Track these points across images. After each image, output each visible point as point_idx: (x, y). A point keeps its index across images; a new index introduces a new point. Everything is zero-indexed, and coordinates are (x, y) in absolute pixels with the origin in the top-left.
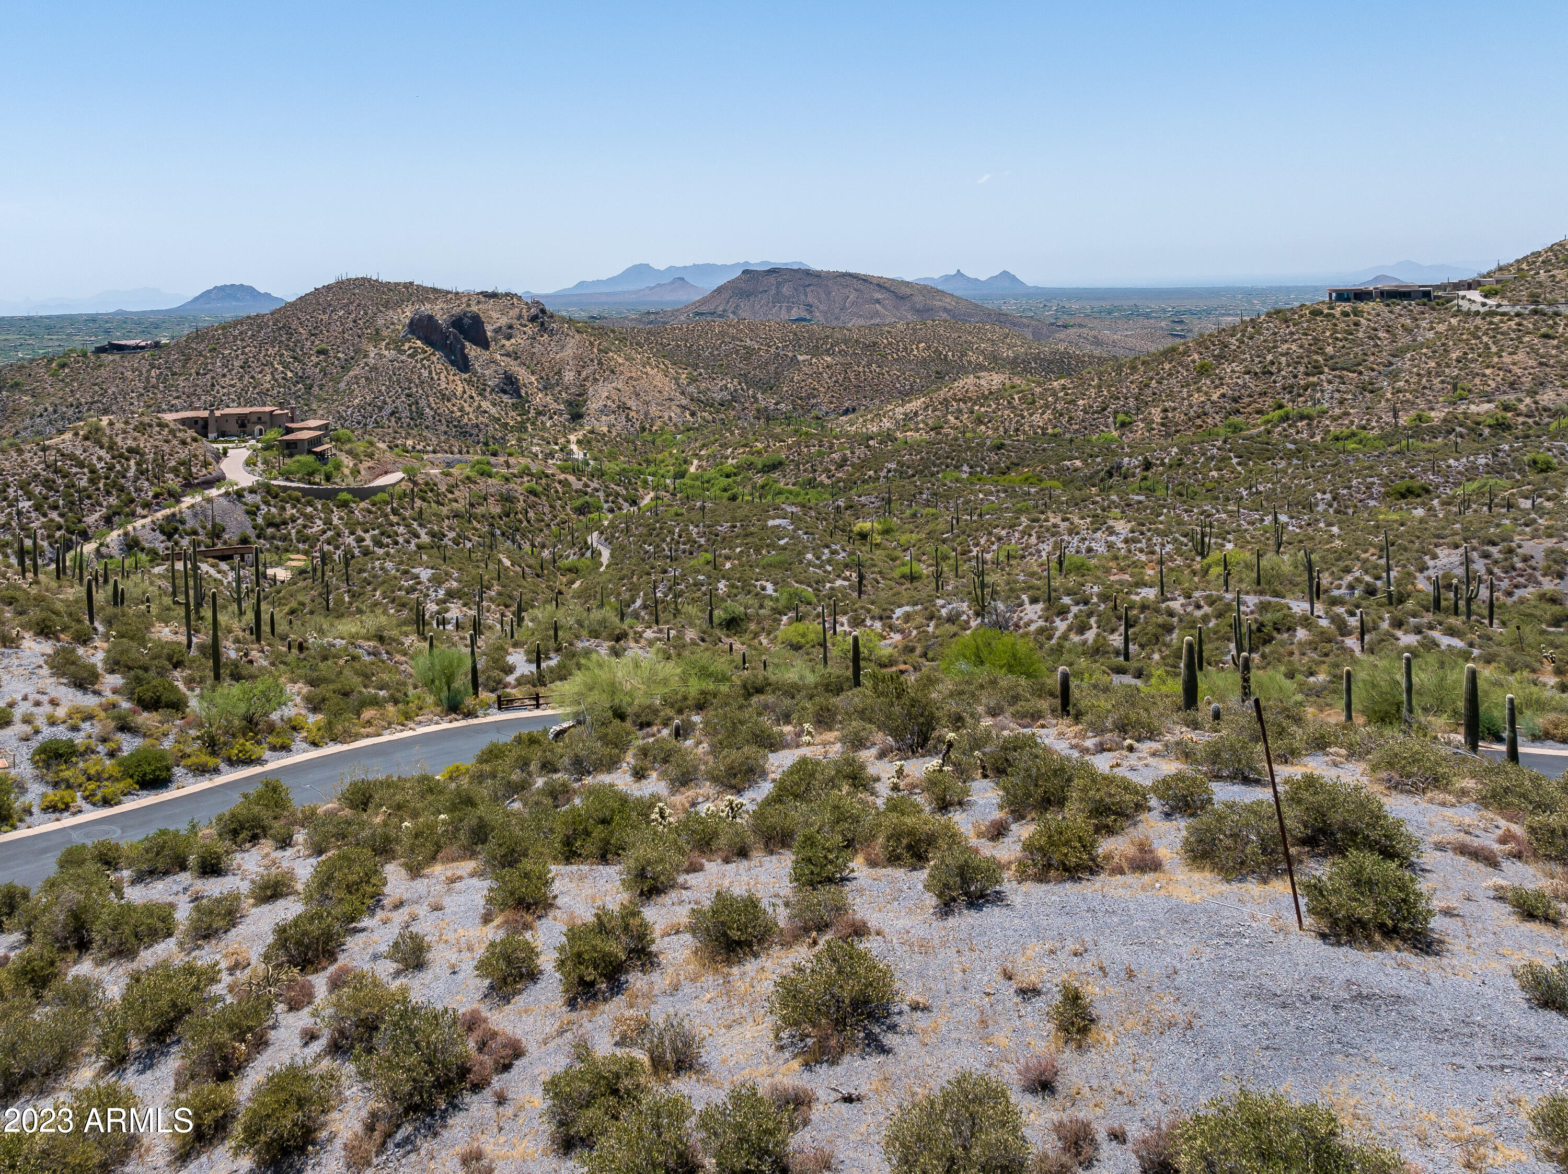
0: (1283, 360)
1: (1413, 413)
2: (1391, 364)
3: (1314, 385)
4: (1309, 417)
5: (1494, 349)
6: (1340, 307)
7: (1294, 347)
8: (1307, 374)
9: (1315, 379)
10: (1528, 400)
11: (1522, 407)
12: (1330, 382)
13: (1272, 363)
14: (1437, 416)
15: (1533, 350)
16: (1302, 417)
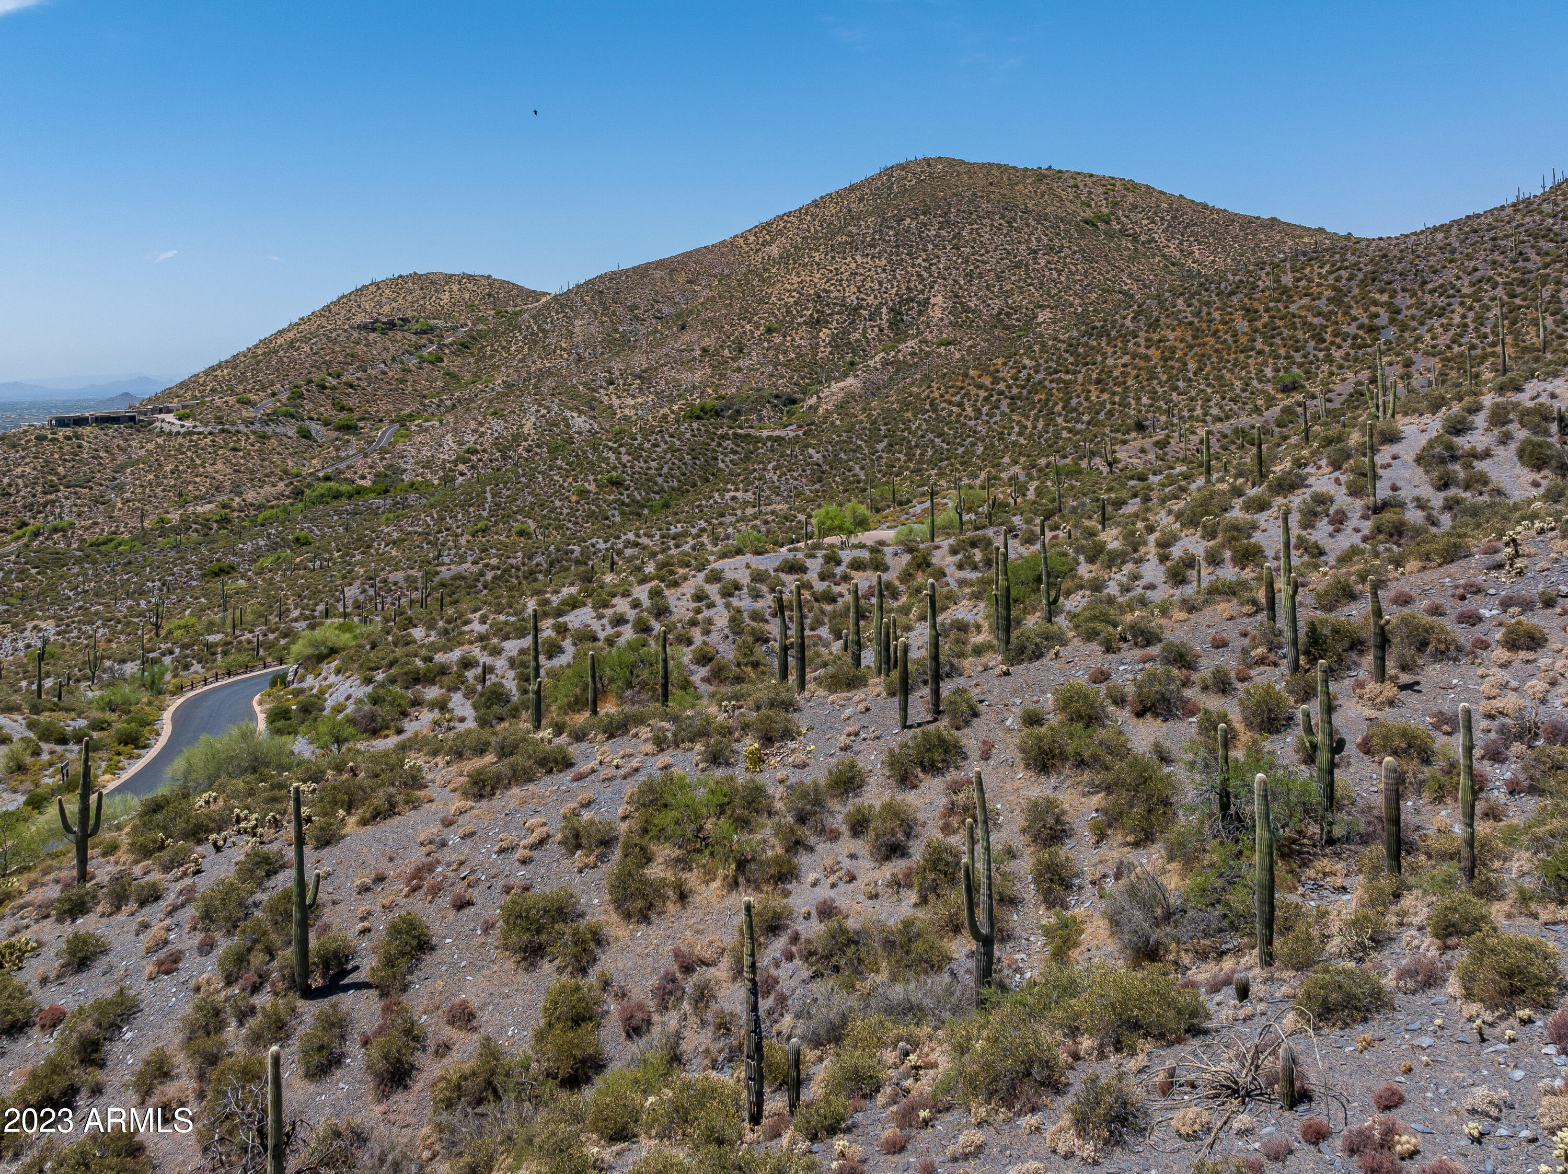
0: (20, 481)
1: (155, 518)
2: (115, 479)
3: (53, 502)
4: (63, 530)
5: (198, 462)
6: (62, 433)
7: (28, 470)
8: (45, 493)
9: (53, 497)
10: (237, 499)
11: (235, 505)
12: (67, 498)
13: (10, 485)
14: (174, 517)
15: (227, 461)
16: (56, 530)
